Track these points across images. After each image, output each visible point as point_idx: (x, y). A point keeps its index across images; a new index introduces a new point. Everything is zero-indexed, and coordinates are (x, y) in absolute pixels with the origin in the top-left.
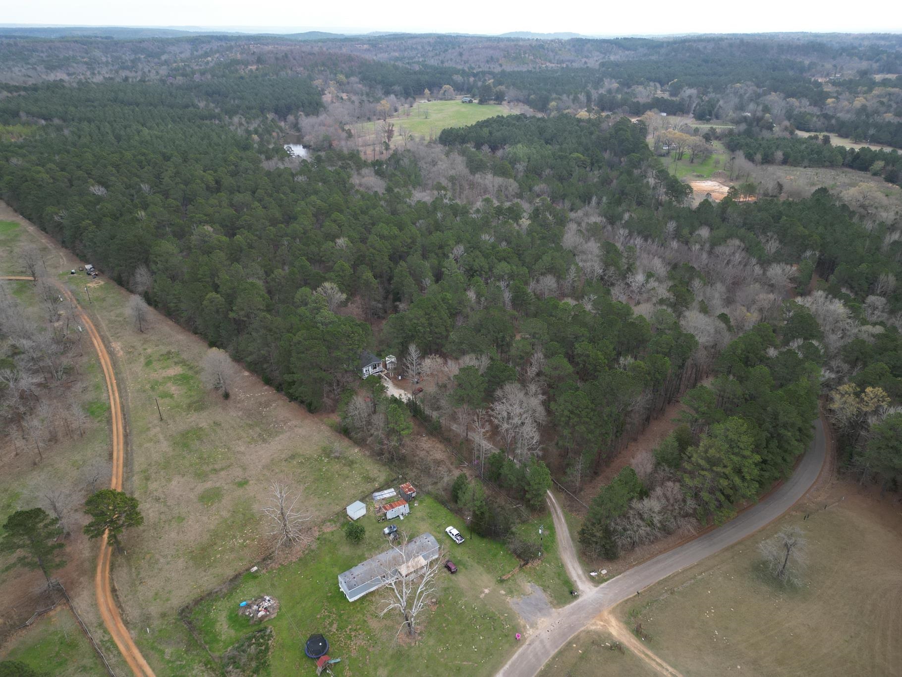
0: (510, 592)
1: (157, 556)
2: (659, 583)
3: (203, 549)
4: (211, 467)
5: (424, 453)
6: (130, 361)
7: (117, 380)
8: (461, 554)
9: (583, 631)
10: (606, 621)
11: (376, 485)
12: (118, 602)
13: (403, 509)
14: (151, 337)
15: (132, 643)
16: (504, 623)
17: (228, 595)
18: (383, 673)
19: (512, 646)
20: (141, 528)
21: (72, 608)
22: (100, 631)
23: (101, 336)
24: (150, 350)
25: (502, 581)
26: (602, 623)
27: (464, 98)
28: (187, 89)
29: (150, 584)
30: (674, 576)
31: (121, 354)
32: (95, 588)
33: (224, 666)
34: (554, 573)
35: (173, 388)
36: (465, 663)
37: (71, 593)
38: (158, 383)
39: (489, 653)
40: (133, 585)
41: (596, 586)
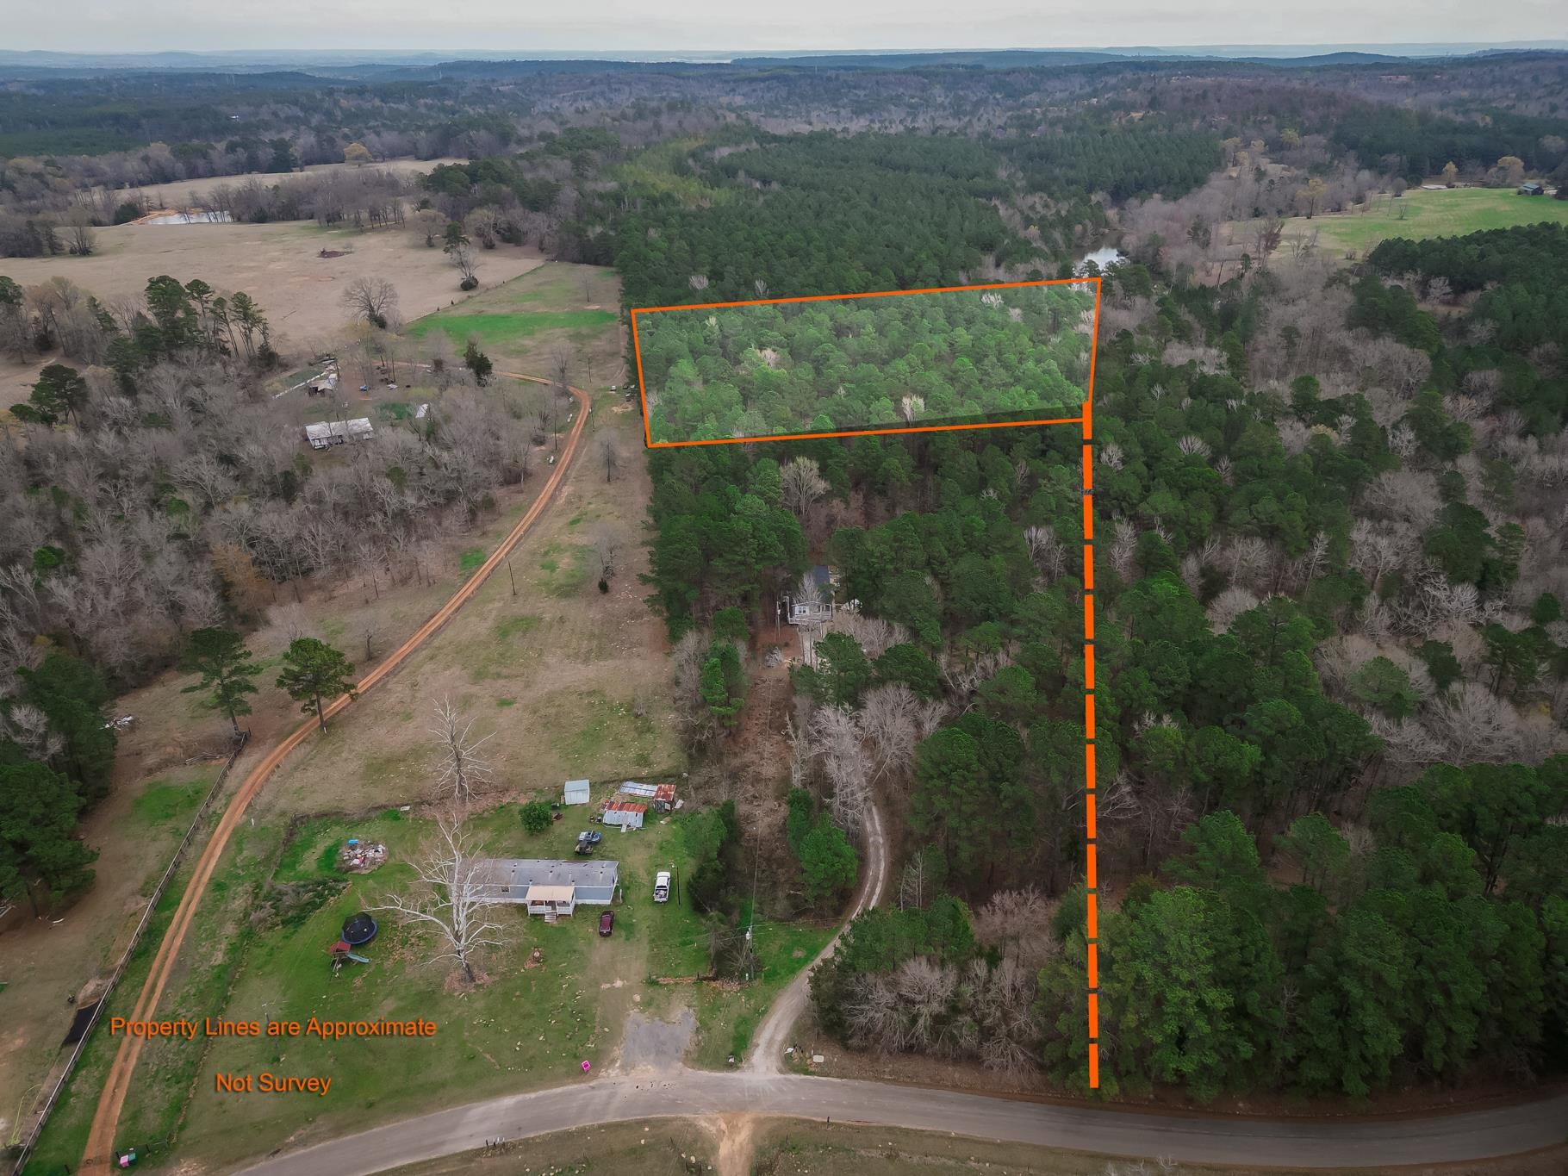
0: (647, 1004)
1: (346, 748)
2: (890, 1130)
3: (389, 761)
4: (499, 669)
5: (755, 757)
6: (561, 514)
7: (526, 531)
8: (643, 917)
9: (685, 1119)
10: (733, 1129)
11: (644, 772)
12: (267, 780)
13: (634, 819)
14: (610, 489)
15: (231, 828)
16: (592, 1039)
17: (354, 824)
18: (390, 1004)
19: (568, 1075)
20: (368, 711)
21: (231, 766)
22: (224, 801)
23: (564, 474)
24: (592, 506)
25: (652, 983)
26: (724, 1126)
27: (1531, 185)
28: (1007, 148)
29: (309, 774)
30: (932, 1135)
31: (561, 501)
32: (268, 755)
33: (266, 899)
34: (740, 1016)
35: (566, 560)
36: (488, 1056)
37: (247, 751)
38: (558, 549)
39: (530, 1063)
40: (296, 768)
41: (781, 1072)
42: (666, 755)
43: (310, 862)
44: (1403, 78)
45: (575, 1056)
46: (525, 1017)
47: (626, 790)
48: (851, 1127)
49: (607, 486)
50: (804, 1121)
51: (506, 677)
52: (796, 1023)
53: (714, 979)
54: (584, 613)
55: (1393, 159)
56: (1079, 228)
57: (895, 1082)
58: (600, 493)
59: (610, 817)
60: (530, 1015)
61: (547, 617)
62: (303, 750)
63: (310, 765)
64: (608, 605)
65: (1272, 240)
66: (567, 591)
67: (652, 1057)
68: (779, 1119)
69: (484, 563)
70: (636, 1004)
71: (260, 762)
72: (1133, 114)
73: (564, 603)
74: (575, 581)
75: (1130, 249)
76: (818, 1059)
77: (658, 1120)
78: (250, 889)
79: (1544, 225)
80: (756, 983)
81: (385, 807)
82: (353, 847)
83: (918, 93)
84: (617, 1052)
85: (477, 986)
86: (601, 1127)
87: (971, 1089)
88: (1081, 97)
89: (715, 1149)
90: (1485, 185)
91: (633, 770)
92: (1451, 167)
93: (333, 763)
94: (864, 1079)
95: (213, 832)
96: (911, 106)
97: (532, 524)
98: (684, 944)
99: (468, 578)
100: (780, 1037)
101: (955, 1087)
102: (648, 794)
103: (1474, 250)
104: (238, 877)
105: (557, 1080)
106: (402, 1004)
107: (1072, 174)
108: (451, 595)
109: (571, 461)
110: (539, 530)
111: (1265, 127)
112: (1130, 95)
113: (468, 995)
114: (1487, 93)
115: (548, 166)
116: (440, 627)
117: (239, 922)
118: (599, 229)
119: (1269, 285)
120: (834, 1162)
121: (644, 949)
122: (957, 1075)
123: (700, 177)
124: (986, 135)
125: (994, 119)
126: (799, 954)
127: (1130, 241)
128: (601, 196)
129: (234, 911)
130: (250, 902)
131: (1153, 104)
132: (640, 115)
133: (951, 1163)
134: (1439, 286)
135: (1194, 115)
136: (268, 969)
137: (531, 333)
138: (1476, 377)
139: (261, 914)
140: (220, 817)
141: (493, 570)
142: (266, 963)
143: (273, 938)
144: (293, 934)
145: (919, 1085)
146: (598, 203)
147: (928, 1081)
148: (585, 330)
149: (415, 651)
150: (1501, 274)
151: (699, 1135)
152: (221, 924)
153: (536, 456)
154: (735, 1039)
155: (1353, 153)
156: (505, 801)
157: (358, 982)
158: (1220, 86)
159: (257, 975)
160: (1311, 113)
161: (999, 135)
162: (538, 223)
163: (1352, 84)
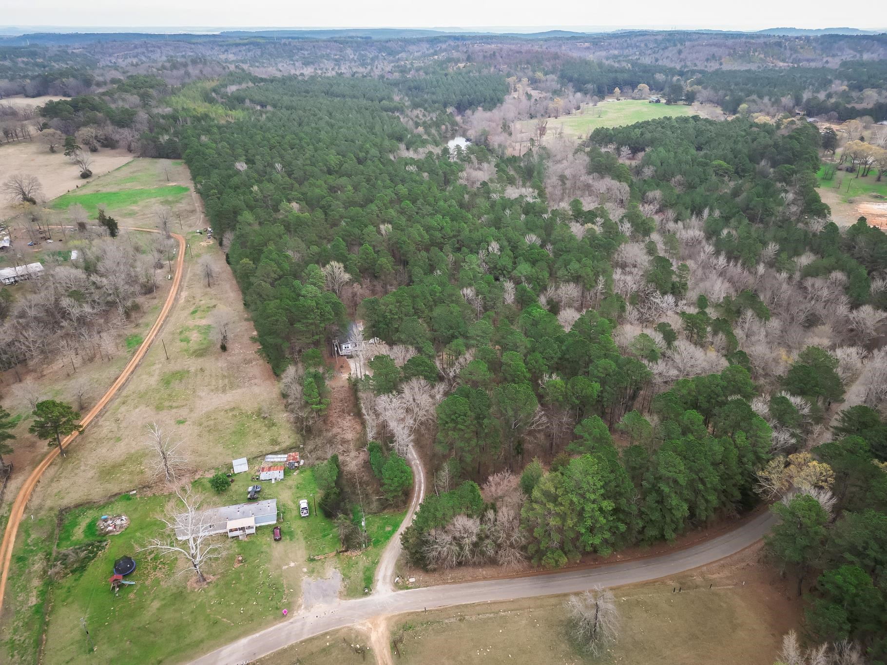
0: (311, 572)
1: (82, 464)
2: (457, 607)
3: (114, 467)
4: (170, 404)
5: (339, 430)
6: (183, 309)
7: (164, 321)
8: (297, 526)
9: (348, 627)
10: (376, 626)
11: (277, 448)
12: (34, 490)
13: (278, 474)
14: (212, 291)
15: (17, 524)
16: (284, 597)
17: (101, 507)
18: (156, 604)
19: (275, 619)
20: (90, 440)
21: (5, 487)
22: (7, 508)
23: (180, 285)
24: (203, 302)
25: (312, 560)
26: (370, 626)
27: (654, 98)
28: (396, 84)
29: (62, 483)
30: (479, 604)
31: (182, 301)
32: (29, 476)
33: (56, 560)
34: (365, 567)
35: (195, 335)
36: (225, 620)
37: (13, 476)
38: (188, 329)
39: (251, 618)
40: (52, 481)
41: (394, 591)
42: (287, 437)
43: (79, 533)
44: (587, 44)
45: (277, 608)
46: (241, 594)
47: (269, 460)
48: (437, 610)
49: (208, 289)
50: (412, 613)
51: (177, 407)
52: (396, 564)
53: (346, 551)
54: (216, 365)
55: (590, 86)
56: (443, 127)
57: (454, 583)
58: (206, 294)
59: (264, 476)
60: (244, 593)
61: (192, 369)
62: (52, 471)
63: (60, 477)
64: (229, 358)
65: (543, 130)
66: (201, 353)
67: (321, 599)
68: (399, 615)
69: (142, 343)
70: (305, 573)
71: (25, 481)
72: (459, 65)
73: (200, 360)
74: (204, 346)
75: (472, 137)
76: (412, 580)
77: (333, 631)
78: (43, 557)
79: (665, 118)
80: (369, 548)
81: (120, 494)
82: (105, 520)
83: (338, 53)
84: (300, 601)
85: (208, 583)
86: (301, 642)
87: (492, 578)
88: (429, 55)
89: (368, 638)
90: (634, 98)
91: (270, 448)
92: (617, 90)
93: (76, 474)
94: (438, 585)
95: (5, 528)
96: (336, 60)
97: (167, 317)
98: (325, 536)
99: (134, 354)
100: (390, 572)
101: (485, 578)
102: (282, 460)
103: (638, 131)
104: (32, 551)
105: (269, 624)
106: (163, 603)
107: (434, 97)
108: (126, 365)
109: (182, 276)
110: (173, 319)
111: (526, 71)
112: (455, 54)
113: (204, 590)
114: (626, 52)
115: (124, 100)
116: (124, 384)
117: (41, 577)
118: (166, 137)
119: (546, 154)
120: (433, 629)
121: (302, 543)
122: (484, 572)
123: (222, 103)
124: (382, 77)
125: (383, 67)
126: (388, 529)
127: (471, 133)
128: (163, 117)
129: (36, 571)
130: (45, 564)
131: (469, 59)
132: (174, 66)
133: (492, 615)
134: (625, 150)
135: (490, 65)
136: (70, 599)
137: (135, 202)
138: (650, 195)
139: (57, 569)
140: (7, 518)
141: (149, 346)
142: (67, 597)
143: (69, 581)
144: (80, 577)
145: (466, 581)
146: (161, 121)
147: (470, 578)
148: (170, 199)
149: (111, 400)
150: (652, 142)
151: (358, 634)
152: (29, 581)
153: (159, 276)
154: (365, 580)
155: (571, 84)
156: (197, 477)
157: (132, 596)
158: (501, 50)
159: (63, 606)
160: (548, 63)
161: (389, 76)
162: (125, 134)
163: (563, 48)
